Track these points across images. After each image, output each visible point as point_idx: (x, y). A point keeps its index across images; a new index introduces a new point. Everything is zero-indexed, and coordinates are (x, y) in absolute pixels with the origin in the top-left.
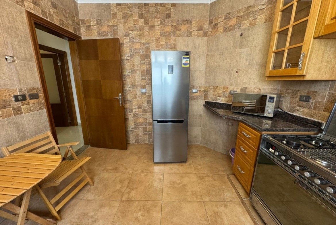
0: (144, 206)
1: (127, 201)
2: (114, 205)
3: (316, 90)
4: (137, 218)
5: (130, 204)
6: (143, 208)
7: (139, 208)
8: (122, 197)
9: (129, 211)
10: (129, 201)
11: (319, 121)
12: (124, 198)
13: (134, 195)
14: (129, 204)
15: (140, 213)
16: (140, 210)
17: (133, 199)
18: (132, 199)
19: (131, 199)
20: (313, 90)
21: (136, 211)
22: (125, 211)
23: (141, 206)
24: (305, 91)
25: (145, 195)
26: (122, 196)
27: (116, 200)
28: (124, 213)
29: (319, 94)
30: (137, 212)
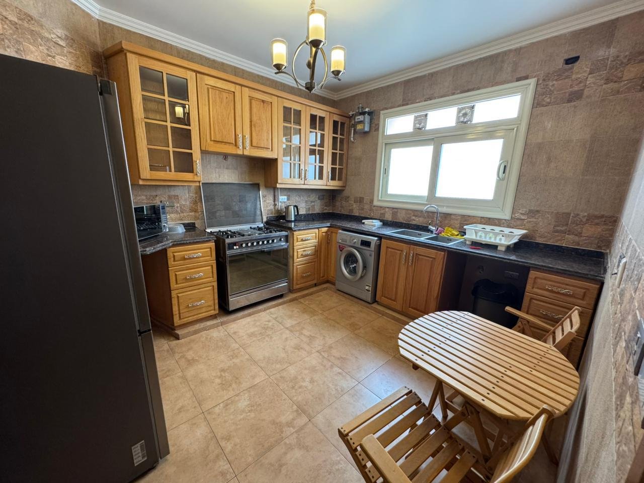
0: (293, 388)
1: (304, 412)
2: (323, 421)
3: (176, 194)
4: (310, 382)
5: (305, 403)
6: (296, 387)
7: (300, 390)
8: (306, 424)
9: (313, 396)
10: (301, 410)
11: (192, 222)
12: (303, 420)
13: (289, 413)
14: (305, 405)
15: (304, 384)
16: (300, 387)
17: (295, 407)
18: (295, 409)
19: (297, 411)
20: (174, 194)
21: (306, 389)
22: (317, 399)
23: (296, 390)
24: (165, 196)
25: (276, 400)
26: (304, 425)
27: (316, 427)
28: (320, 399)
29: (181, 197)
30: (306, 387)
